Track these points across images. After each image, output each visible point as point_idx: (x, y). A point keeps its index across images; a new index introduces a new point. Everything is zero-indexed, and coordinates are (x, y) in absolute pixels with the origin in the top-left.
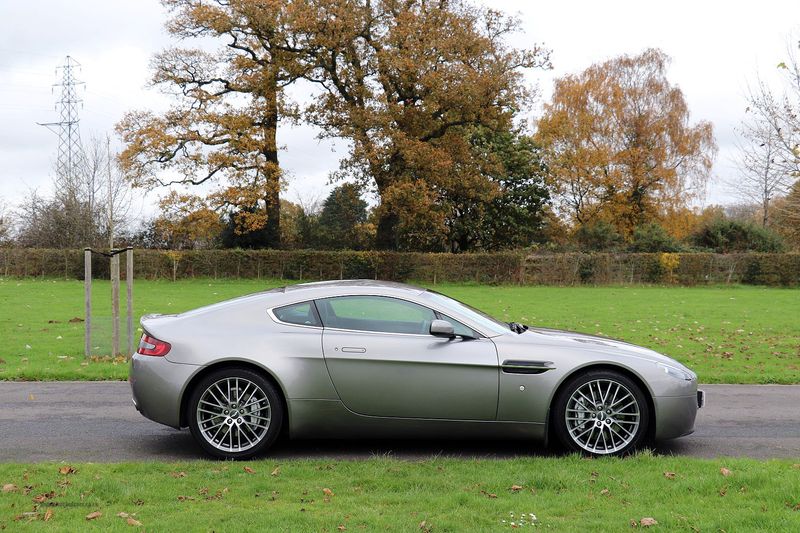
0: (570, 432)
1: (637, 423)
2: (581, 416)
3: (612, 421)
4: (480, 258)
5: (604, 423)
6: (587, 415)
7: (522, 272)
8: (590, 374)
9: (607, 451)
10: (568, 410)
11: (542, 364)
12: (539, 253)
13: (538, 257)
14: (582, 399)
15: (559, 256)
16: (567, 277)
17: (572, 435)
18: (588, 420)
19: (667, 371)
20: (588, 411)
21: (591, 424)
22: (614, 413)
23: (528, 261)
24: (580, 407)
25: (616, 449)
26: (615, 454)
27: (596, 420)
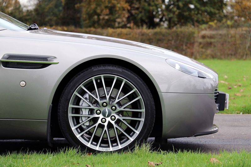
0: (73, 128)
1: (142, 120)
2: (85, 112)
3: (117, 117)
4: (156, 34)
5: (108, 119)
6: (91, 111)
7: (196, 48)
8: (95, 69)
9: (111, 149)
10: (71, 106)
11: (45, 59)
12: (215, 29)
13: (213, 32)
14: (87, 96)
15: (232, 31)
16: (239, 50)
17: (75, 133)
18: (92, 117)
19: (178, 67)
20: (92, 107)
21: (95, 120)
22: (119, 109)
23: (204, 37)
24: (84, 104)
25: (120, 147)
26: (119, 151)
27: (101, 116)
